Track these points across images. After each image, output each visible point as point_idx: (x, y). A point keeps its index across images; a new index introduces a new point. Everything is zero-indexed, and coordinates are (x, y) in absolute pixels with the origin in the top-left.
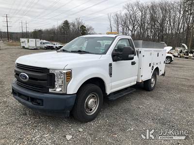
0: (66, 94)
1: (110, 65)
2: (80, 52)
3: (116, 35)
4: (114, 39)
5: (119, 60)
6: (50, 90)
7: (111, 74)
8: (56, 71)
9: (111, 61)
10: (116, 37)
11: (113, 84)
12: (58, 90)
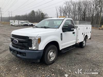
0: (38, 50)
1: (61, 34)
2: (45, 27)
3: (64, 18)
4: (63, 20)
5: (66, 31)
6: (30, 48)
7: (62, 39)
8: (33, 38)
9: (62, 32)
10: (64, 19)
11: (63, 44)
12: (34, 48)
